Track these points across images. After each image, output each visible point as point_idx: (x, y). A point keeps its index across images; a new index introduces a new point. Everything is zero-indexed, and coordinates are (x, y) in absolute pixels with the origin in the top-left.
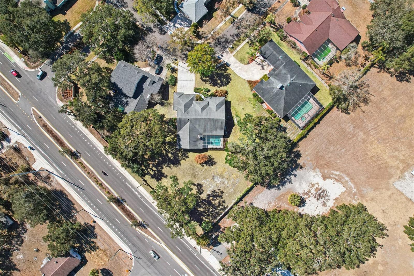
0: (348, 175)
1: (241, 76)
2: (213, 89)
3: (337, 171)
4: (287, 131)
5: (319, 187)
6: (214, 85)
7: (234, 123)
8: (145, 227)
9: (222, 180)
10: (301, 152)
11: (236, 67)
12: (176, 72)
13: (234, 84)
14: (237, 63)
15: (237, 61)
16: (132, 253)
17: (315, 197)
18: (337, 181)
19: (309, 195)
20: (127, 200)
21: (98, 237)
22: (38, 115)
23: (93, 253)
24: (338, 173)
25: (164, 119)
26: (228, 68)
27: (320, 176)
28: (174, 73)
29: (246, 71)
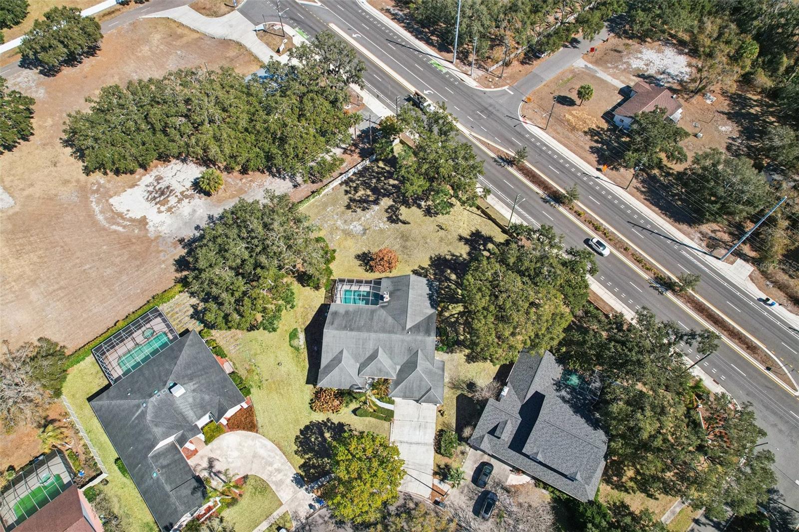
0: (95, 223)
1: (270, 444)
2: (344, 415)
3: (115, 231)
4: (191, 311)
5: (158, 206)
6: (341, 426)
7: (306, 333)
8: (502, 158)
9: (346, 227)
10: (174, 268)
11: (279, 471)
12: (436, 469)
13: (291, 426)
14: (276, 484)
15: (274, 487)
16: (523, 124)
17: (172, 191)
18: (120, 215)
19: (182, 195)
20: (541, 201)
21: (588, 148)
22: (775, 373)
23: (594, 126)
24: (114, 227)
25: (467, 351)
26: (300, 471)
27: (151, 224)
28: (442, 466)
29: (254, 457)
